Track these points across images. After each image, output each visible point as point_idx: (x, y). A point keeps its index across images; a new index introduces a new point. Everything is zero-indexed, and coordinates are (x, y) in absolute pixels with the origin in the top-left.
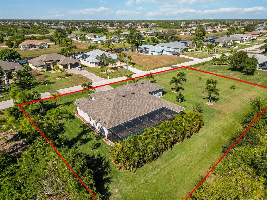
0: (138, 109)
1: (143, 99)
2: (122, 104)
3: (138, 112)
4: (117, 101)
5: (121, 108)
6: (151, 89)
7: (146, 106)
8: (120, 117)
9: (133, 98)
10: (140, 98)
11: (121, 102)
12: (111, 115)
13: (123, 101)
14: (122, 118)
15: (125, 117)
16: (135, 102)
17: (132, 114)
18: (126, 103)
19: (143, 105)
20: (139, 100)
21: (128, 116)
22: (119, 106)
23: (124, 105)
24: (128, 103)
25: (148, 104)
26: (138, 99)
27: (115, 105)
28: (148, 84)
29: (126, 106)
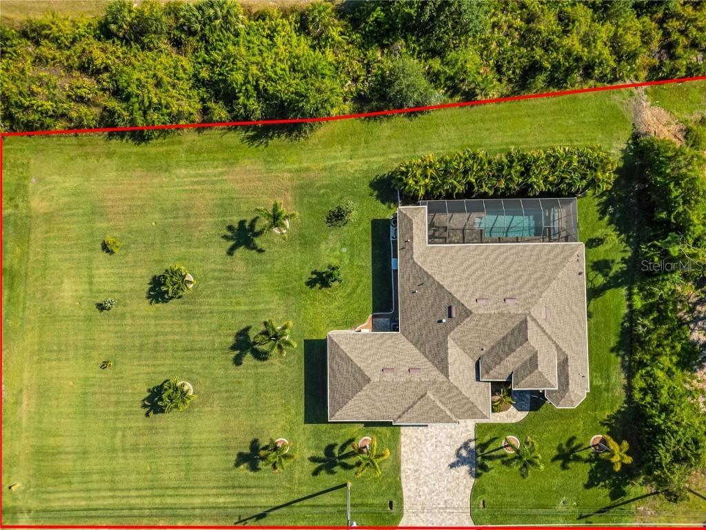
0: (496, 259)
1: (468, 278)
2: (527, 281)
3: (501, 254)
4: (535, 291)
5: (535, 272)
6: (380, 341)
7: (472, 260)
8: (546, 255)
9: (492, 288)
10: (474, 283)
11: (528, 286)
12: (564, 266)
13: (520, 288)
14: (543, 253)
15: (534, 253)
16: (491, 277)
17: (517, 254)
18: (516, 281)
19: (478, 265)
20: (478, 279)
21: (528, 253)
22: (537, 279)
23: (525, 278)
24: (510, 280)
25: (461, 264)
26: (480, 282)
27: (544, 284)
28: (374, 361)
29: (520, 273)
